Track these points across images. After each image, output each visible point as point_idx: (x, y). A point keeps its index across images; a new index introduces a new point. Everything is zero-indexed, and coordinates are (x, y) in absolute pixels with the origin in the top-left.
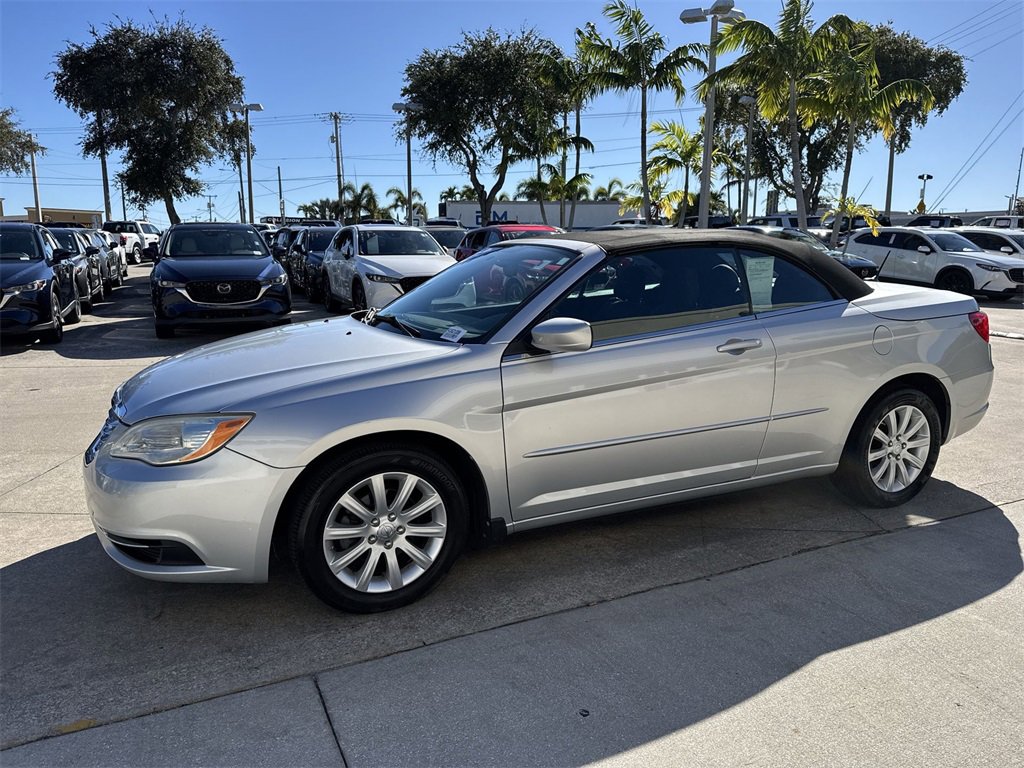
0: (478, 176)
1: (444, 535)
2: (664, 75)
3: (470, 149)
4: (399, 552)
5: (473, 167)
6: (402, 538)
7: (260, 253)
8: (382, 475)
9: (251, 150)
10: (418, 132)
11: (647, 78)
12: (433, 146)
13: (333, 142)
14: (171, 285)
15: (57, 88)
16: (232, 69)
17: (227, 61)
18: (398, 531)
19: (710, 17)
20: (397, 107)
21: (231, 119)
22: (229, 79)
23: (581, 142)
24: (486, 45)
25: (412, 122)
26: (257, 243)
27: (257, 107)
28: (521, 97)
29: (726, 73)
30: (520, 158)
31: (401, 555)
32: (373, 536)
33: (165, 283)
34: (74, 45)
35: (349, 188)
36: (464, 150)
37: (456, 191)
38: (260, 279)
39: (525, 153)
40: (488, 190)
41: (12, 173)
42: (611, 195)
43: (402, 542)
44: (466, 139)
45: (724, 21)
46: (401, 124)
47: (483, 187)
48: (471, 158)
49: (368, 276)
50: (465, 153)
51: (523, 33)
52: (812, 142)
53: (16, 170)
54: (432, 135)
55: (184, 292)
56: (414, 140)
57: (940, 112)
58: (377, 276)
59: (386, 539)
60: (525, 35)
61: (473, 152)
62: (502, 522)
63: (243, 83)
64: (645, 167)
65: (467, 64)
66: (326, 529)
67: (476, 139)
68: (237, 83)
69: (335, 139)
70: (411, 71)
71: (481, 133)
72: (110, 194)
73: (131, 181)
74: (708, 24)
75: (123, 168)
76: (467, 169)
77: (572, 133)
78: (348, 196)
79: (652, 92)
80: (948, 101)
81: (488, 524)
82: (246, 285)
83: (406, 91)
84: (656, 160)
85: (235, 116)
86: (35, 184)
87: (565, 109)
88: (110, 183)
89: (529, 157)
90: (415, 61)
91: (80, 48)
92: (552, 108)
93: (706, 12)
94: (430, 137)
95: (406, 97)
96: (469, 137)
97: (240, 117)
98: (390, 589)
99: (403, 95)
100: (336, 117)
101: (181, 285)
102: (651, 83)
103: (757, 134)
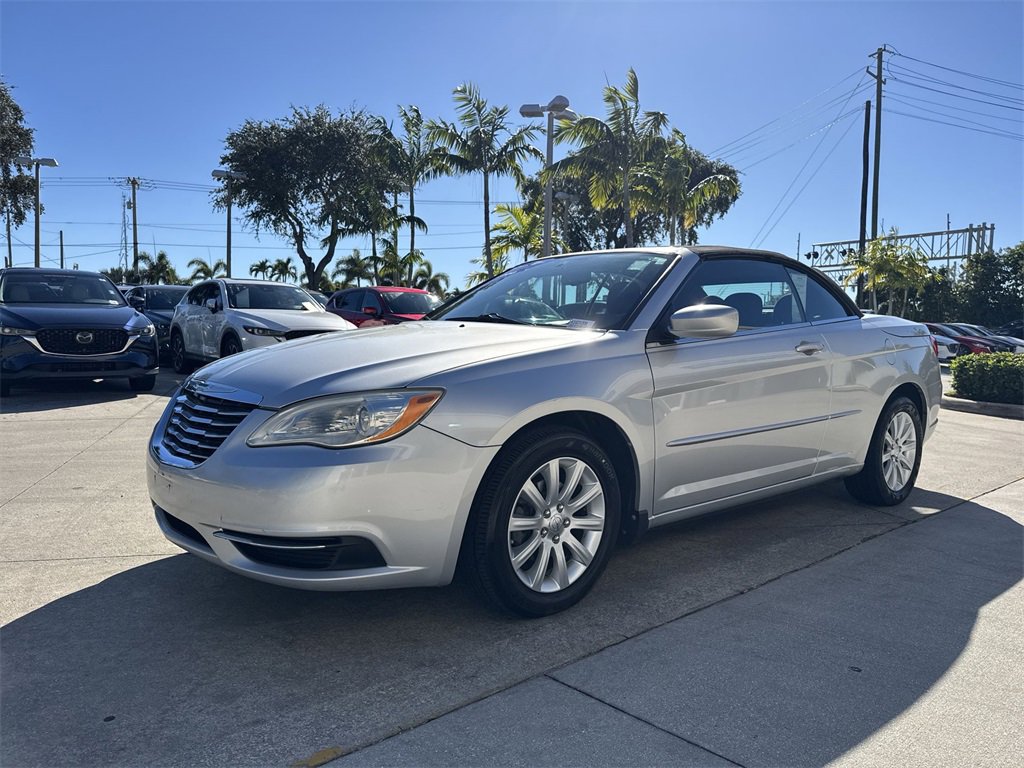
0: (304, 247)
1: (602, 528)
2: (503, 162)
3: (296, 220)
4: (565, 546)
5: (299, 238)
6: (567, 530)
7: (117, 303)
8: (557, 460)
9: (38, 210)
10: (238, 201)
11: (488, 164)
12: (256, 216)
13: (129, 208)
14: (16, 332)
16: (21, 119)
17: (16, 109)
18: (565, 523)
19: (546, 114)
20: (217, 174)
21: (14, 173)
22: (16, 131)
23: (414, 221)
24: (318, 121)
25: (233, 189)
26: (112, 292)
27: (50, 162)
28: (353, 174)
29: (566, 163)
30: (351, 232)
31: (567, 550)
32: (546, 529)
33: (7, 331)
35: (145, 258)
36: (289, 221)
37: (268, 264)
38: (127, 328)
39: (358, 228)
40: (316, 262)
42: (432, 277)
43: (567, 537)
44: (292, 210)
45: (559, 118)
46: (219, 192)
47: (310, 259)
48: (298, 230)
49: (246, 328)
50: (292, 224)
51: (353, 113)
52: (618, 236)
54: (256, 204)
55: (34, 341)
56: (234, 208)
57: (722, 216)
58: (259, 329)
59: (554, 533)
60: (356, 115)
61: (300, 224)
62: (646, 515)
63: (33, 135)
64: (488, 244)
65: (296, 136)
66: (511, 518)
67: (305, 212)
68: (25, 137)
69: (132, 205)
70: (232, 140)
71: (309, 207)
74: (545, 119)
76: (293, 240)
77: (404, 212)
78: (143, 265)
79: (492, 177)
80: (728, 207)
81: (634, 517)
82: (111, 335)
83: (225, 160)
84: (498, 239)
85: (20, 170)
87: (397, 190)
89: (363, 231)
90: (237, 130)
92: (383, 186)
93: (543, 109)
94: (254, 206)
95: (226, 165)
96: (296, 209)
97: (26, 172)
98: (558, 588)
99: (223, 163)
100: (134, 183)
101: (29, 332)
102: (492, 169)
103: (570, 227)
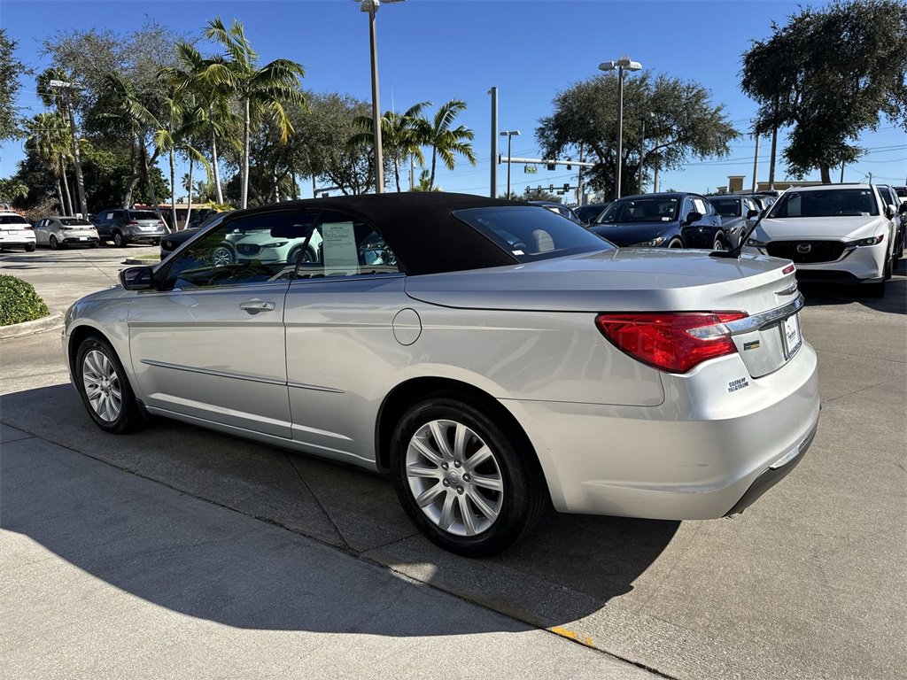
8: (95, 351)
15: (744, 82)
18: (109, 388)
32: (102, 386)
34: (756, 43)
41: (715, 157)
53: (719, 154)
62: (142, 403)
66: (84, 374)
72: (776, 168)
73: (792, 154)
75: (789, 144)
86: (756, 163)
88: (777, 158)
91: (761, 44)
